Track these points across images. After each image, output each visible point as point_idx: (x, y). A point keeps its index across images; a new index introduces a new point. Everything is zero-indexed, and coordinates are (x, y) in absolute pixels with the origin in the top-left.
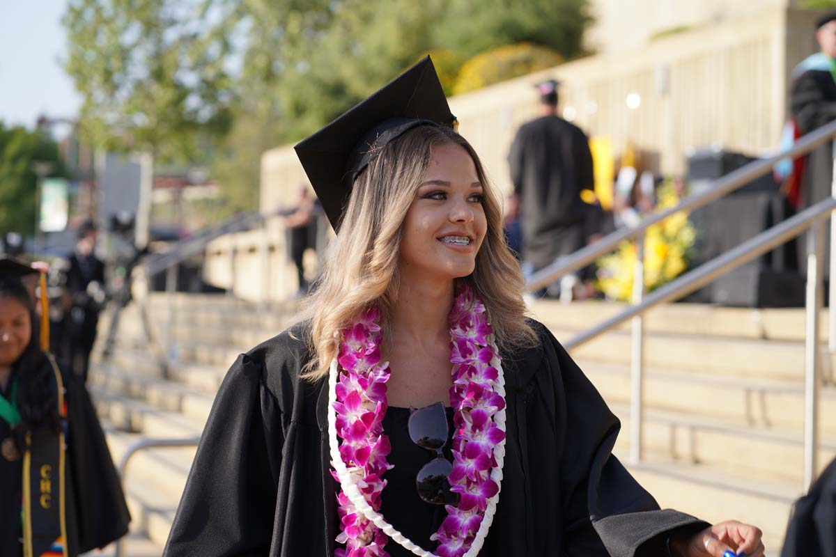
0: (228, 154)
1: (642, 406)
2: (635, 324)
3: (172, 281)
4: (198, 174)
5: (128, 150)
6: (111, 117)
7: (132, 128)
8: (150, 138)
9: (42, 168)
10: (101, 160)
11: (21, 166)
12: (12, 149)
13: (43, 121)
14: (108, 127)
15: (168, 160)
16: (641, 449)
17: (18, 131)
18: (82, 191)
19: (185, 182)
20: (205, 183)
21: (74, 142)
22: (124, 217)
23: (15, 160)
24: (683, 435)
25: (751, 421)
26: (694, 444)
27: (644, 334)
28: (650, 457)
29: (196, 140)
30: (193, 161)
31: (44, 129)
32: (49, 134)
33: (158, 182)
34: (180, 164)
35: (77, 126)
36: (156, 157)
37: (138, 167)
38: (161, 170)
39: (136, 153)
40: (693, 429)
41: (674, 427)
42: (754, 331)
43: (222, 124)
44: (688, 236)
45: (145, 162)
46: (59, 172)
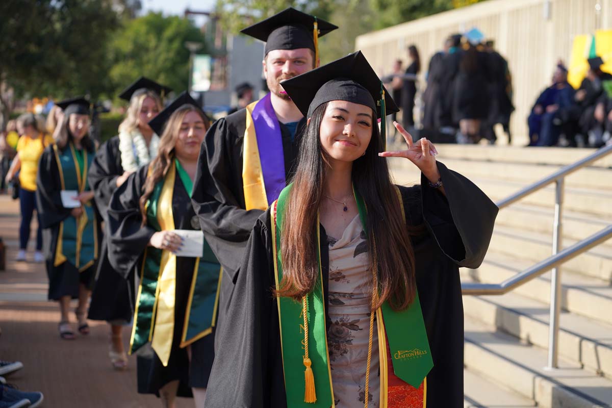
6: (242, 11)
9: (193, 47)
10: (230, 42)
11: (176, 45)
12: (169, 33)
13: (188, 12)
17: (176, 17)
23: (171, 40)
31: (190, 17)
32: (193, 22)
35: (215, 18)
46: (205, 50)
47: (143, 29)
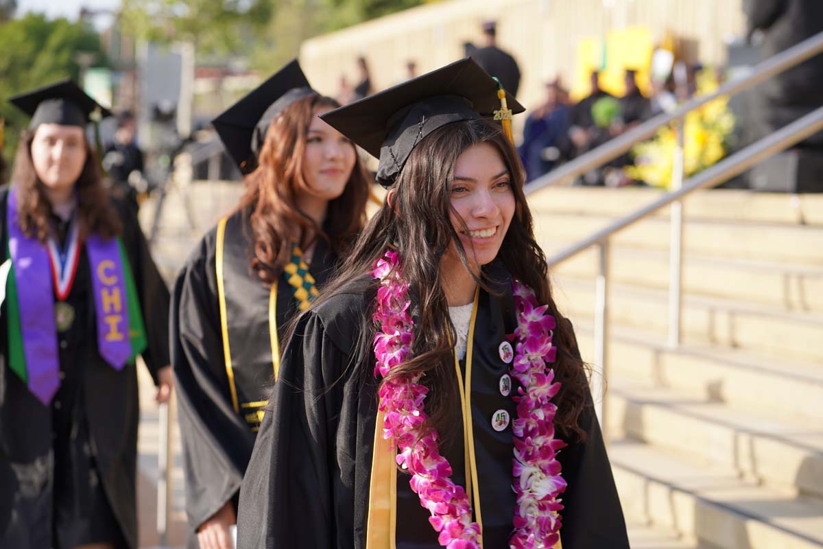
0: (269, 43)
1: (682, 291)
2: (674, 210)
3: (214, 169)
4: (239, 64)
5: (169, 40)
6: (152, 7)
7: (174, 19)
8: (191, 28)
9: (85, 59)
10: (143, 51)
11: (64, 57)
12: (55, 40)
13: (84, 12)
14: (149, 18)
15: (210, 50)
16: (680, 334)
17: (60, 22)
18: (124, 81)
19: (225, 72)
20: (246, 73)
21: (116, 32)
22: (166, 106)
23: (59, 50)
24: (722, 322)
25: (789, 306)
26: (732, 328)
27: (684, 220)
28: (689, 342)
29: (236, 31)
30: (234, 51)
31: (86, 20)
32: (90, 25)
33: (200, 72)
34: (221, 54)
35: (120, 17)
36: (198, 48)
37: (179, 57)
38: (202, 60)
39: (178, 43)
40: (732, 314)
41: (712, 311)
42: (792, 216)
43: (261, 15)
44: (727, 123)
45: (186, 52)
46: (102, 63)
47: (20, 36)
